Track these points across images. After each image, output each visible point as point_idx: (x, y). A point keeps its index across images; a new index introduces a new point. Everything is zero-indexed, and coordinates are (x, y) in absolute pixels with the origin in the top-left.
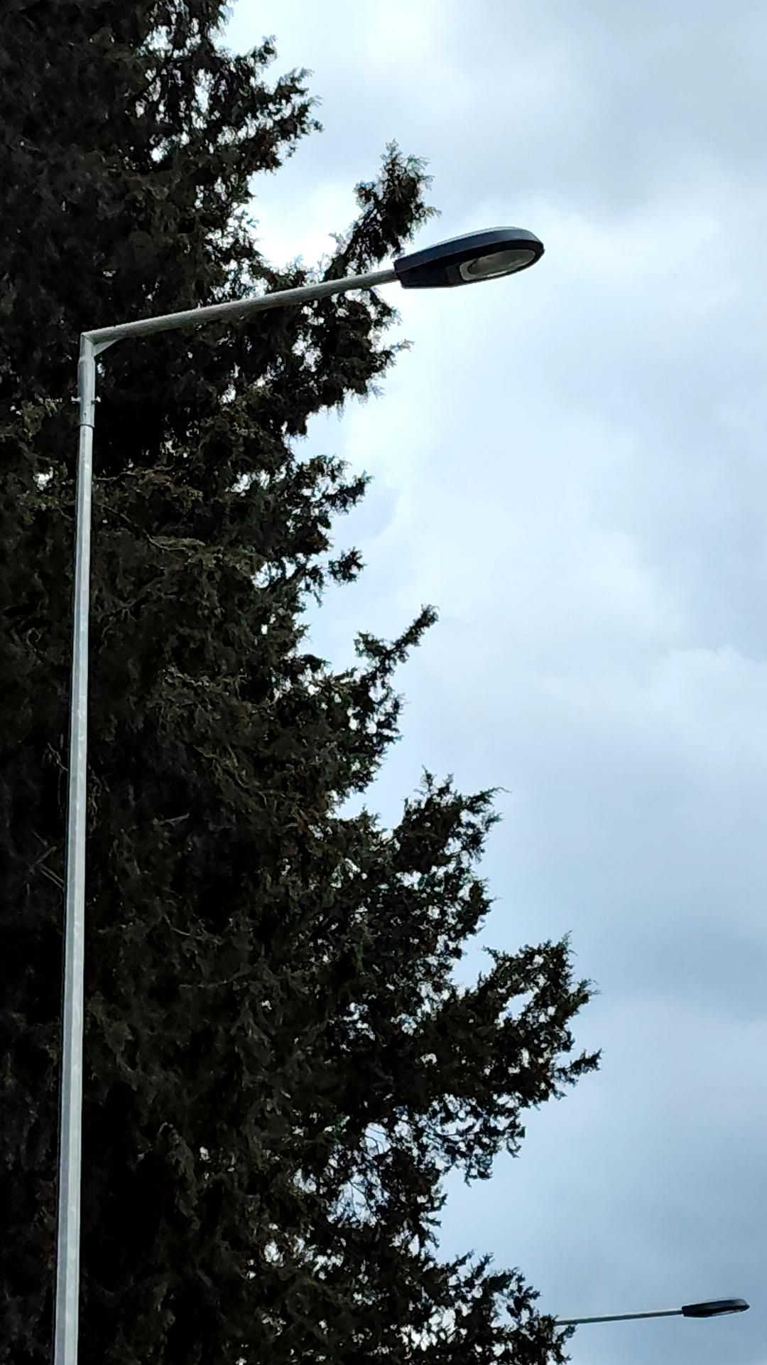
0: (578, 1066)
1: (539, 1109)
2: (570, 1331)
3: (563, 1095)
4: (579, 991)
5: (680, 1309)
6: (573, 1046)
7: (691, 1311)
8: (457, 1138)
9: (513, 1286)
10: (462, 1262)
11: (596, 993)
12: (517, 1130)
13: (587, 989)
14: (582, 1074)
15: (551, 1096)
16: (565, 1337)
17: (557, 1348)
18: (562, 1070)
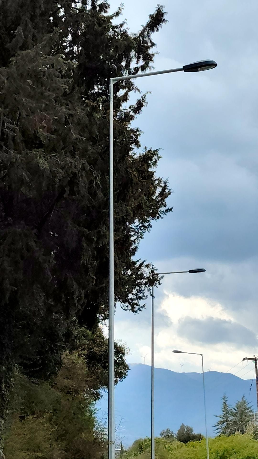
0: (167, 211)
1: (157, 221)
2: (163, 277)
3: (163, 218)
4: (168, 192)
5: (188, 271)
6: (167, 206)
7: (190, 271)
8: (135, 228)
9: (151, 267)
10: (138, 261)
11: (173, 192)
12: (150, 226)
13: (170, 191)
14: (168, 213)
15: (160, 218)
16: (161, 279)
17: (159, 281)
18: (163, 211)
